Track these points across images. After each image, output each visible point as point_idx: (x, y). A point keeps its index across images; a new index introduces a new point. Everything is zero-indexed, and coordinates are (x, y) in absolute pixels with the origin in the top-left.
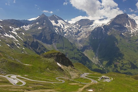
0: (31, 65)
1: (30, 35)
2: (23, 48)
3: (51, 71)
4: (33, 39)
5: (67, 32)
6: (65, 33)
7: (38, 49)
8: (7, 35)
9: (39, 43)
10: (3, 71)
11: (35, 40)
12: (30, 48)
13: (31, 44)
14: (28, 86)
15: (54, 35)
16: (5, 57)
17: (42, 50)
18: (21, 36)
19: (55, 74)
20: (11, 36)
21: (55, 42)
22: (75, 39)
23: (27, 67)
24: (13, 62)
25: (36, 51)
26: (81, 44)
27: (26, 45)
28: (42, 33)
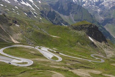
0: (58, 37)
1: (47, 4)
2: (40, 18)
3: (82, 46)
4: (50, 9)
5: (86, 1)
6: (84, 3)
7: (54, 20)
9: (56, 13)
10: (30, 41)
11: (52, 10)
12: (47, 18)
13: (48, 14)
14: (66, 63)
15: (72, 5)
16: (31, 26)
17: (59, 21)
18: (37, 4)
19: (88, 49)
20: (28, 4)
21: (73, 13)
22: (95, 11)
23: (55, 40)
24: (39, 33)
25: (53, 22)
26: (102, 17)
27: (43, 15)
28: (59, 2)
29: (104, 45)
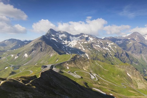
0: (107, 70)
1: (121, 48)
2: (114, 57)
4: (123, 51)
8: (104, 48)
18: (114, 48)
20: (107, 49)
29: (139, 80)
